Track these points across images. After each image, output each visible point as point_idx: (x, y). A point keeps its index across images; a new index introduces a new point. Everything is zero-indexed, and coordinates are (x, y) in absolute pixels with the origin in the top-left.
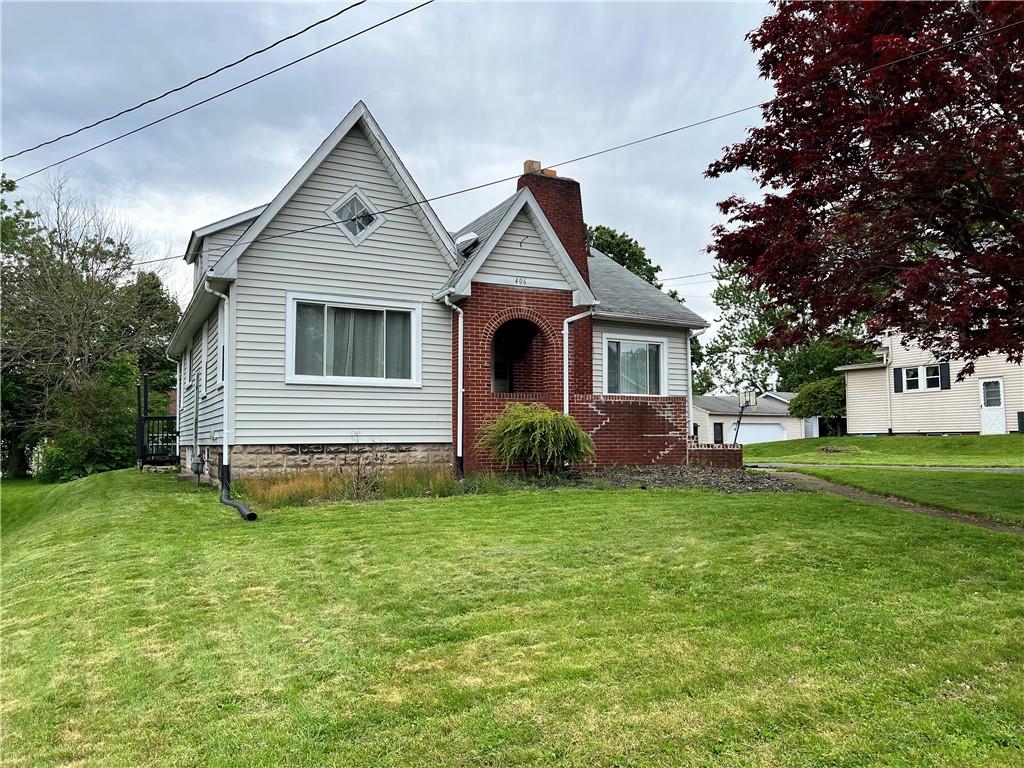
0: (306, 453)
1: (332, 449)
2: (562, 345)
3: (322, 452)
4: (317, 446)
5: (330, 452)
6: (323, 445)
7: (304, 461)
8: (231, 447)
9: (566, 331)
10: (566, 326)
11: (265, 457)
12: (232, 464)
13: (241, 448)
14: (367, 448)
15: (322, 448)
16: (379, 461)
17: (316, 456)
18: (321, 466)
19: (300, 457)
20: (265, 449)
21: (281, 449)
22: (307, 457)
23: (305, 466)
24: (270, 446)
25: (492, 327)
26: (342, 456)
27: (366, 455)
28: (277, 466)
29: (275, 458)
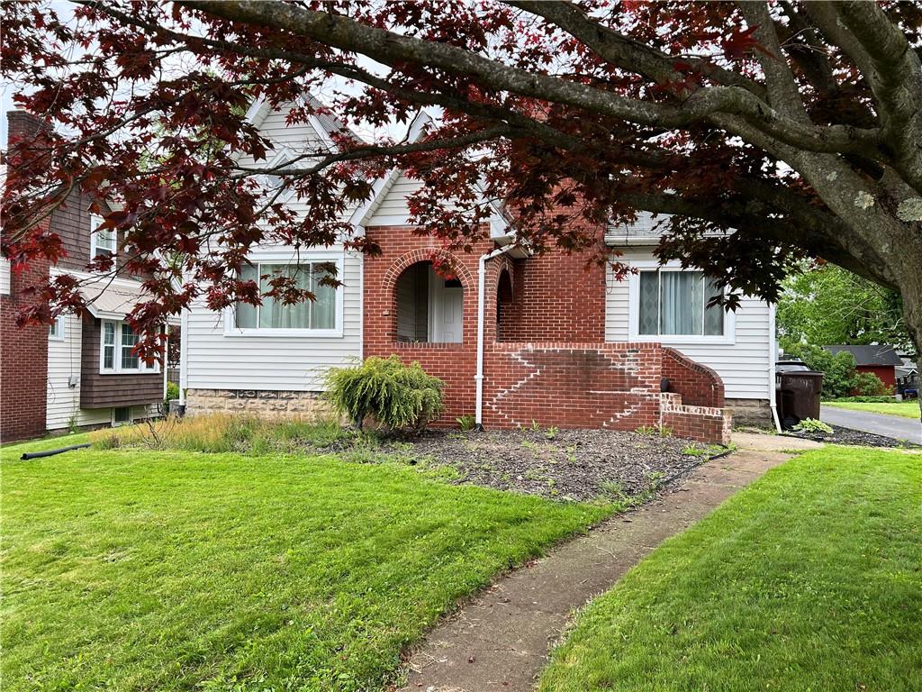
0: (242, 397)
1: (263, 395)
2: (477, 286)
3: (255, 397)
4: (251, 392)
5: (261, 398)
6: (256, 391)
7: (240, 404)
8: (185, 391)
9: (482, 270)
10: (482, 264)
11: (210, 399)
12: (187, 404)
13: (193, 392)
14: (293, 395)
15: (255, 394)
16: (304, 408)
17: (251, 400)
18: (255, 410)
19: (238, 401)
20: (210, 393)
21: (222, 394)
22: (242, 401)
23: (240, 409)
24: (215, 390)
25: (394, 272)
26: (272, 401)
27: (292, 402)
28: (220, 408)
29: (218, 400)
